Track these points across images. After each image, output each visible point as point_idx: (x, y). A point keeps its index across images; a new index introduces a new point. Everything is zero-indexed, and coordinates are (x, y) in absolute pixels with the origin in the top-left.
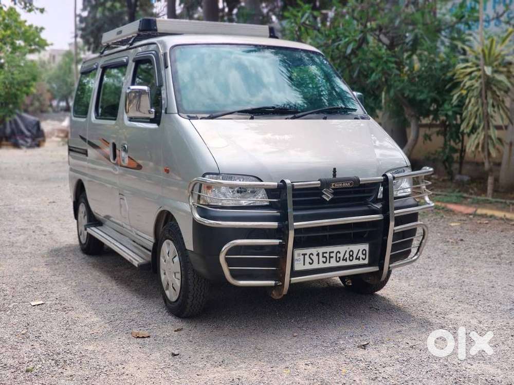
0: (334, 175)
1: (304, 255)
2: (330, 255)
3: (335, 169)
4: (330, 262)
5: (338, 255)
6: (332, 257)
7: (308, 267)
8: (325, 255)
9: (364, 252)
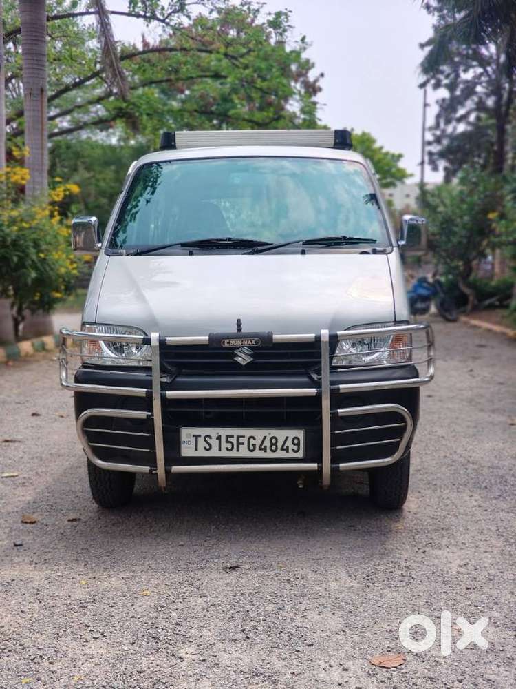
0: (239, 329)
1: (197, 437)
2: (238, 440)
3: (239, 321)
4: (238, 450)
5: (252, 442)
6: (243, 444)
7: (202, 453)
8: (230, 439)
9: (296, 441)
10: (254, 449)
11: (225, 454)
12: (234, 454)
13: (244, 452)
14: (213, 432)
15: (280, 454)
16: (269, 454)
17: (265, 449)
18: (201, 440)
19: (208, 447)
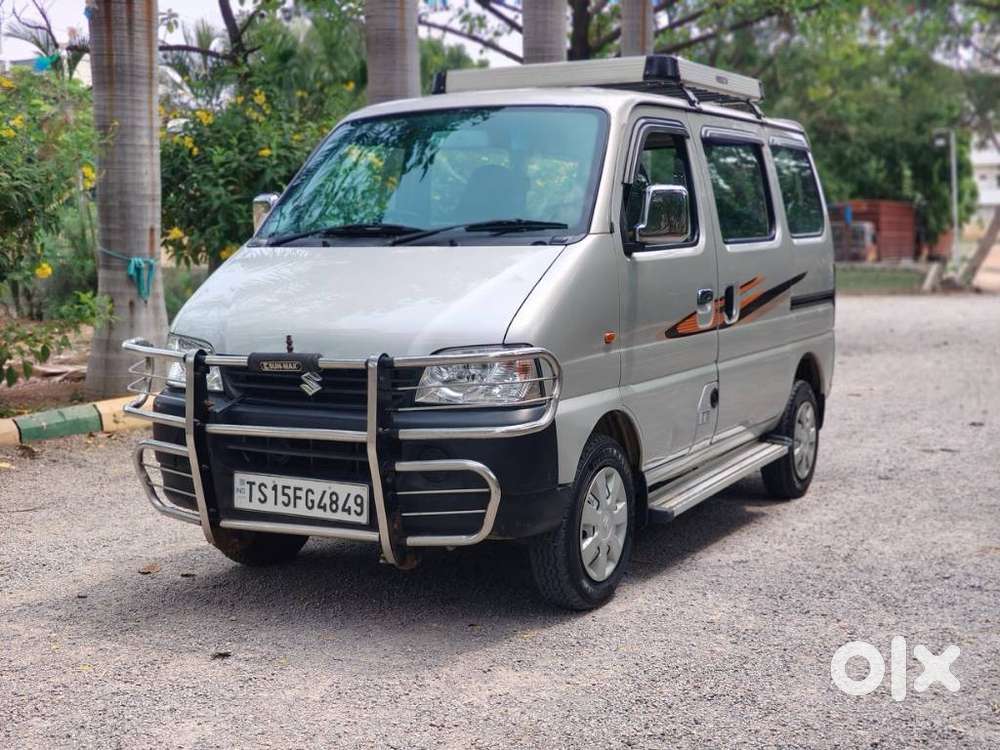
0: (290, 349)
1: (251, 484)
2: (295, 493)
3: (289, 337)
4: (295, 506)
5: (311, 497)
6: (300, 498)
8: (286, 491)
9: (359, 501)
10: (312, 507)
11: (280, 509)
12: (290, 510)
13: (301, 510)
14: (269, 480)
15: (341, 516)
16: (328, 515)
17: (324, 508)
18: (255, 488)
19: (263, 499)
